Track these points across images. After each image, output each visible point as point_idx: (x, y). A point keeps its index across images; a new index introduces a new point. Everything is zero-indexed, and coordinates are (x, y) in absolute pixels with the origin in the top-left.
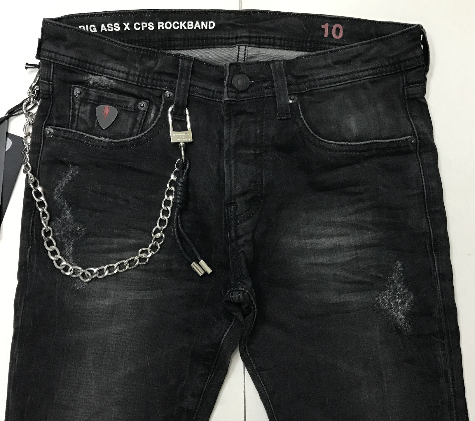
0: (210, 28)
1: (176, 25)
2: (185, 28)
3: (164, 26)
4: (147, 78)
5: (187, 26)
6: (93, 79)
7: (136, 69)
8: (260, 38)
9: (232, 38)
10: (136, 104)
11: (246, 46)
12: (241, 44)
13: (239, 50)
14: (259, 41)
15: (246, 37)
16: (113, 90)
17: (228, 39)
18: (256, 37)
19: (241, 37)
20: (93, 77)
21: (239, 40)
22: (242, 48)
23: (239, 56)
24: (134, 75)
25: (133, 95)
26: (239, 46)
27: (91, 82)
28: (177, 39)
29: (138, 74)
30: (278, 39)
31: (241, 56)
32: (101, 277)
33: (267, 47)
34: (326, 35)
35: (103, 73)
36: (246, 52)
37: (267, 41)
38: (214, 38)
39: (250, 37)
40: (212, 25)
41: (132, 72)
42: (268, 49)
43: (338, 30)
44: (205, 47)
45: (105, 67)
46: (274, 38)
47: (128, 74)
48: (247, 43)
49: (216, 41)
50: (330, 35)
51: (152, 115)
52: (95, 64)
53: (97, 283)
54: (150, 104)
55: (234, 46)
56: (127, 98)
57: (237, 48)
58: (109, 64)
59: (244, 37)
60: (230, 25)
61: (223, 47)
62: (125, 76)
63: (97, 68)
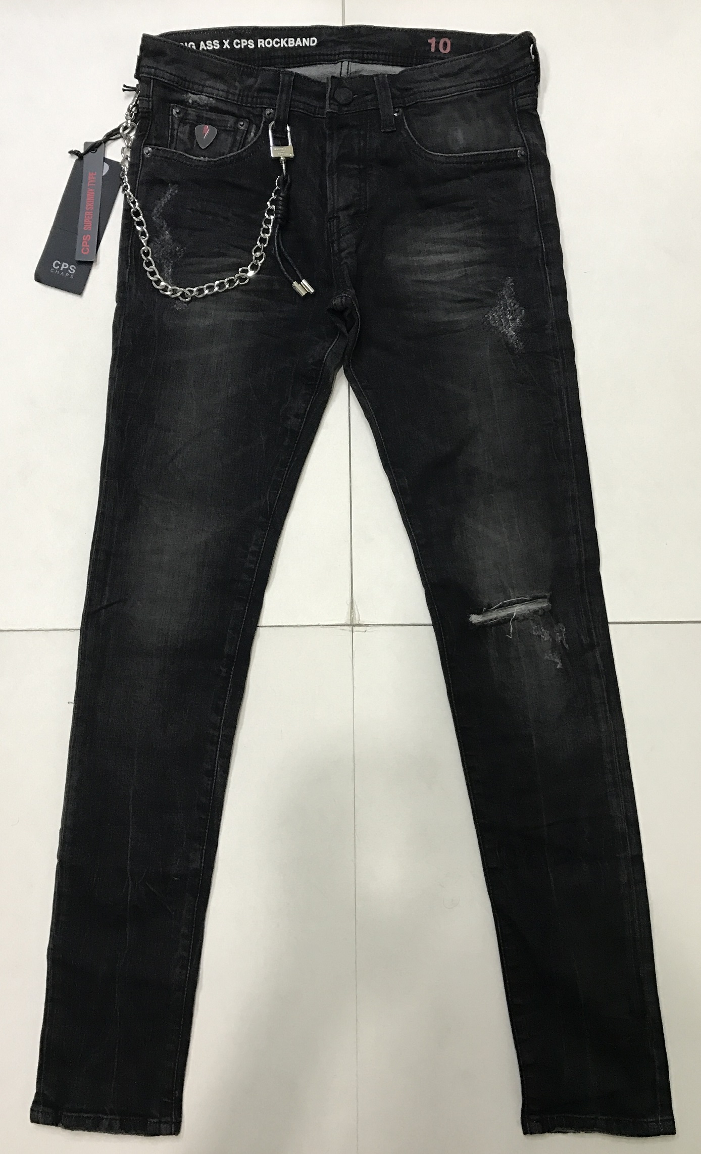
0: (312, 45)
1: (277, 43)
2: (286, 46)
3: (265, 44)
4: (248, 96)
5: (288, 44)
6: (192, 98)
7: (236, 87)
8: (363, 53)
9: (335, 55)
10: (236, 123)
11: (349, 62)
12: (344, 60)
13: (342, 66)
14: (363, 57)
15: (350, 52)
16: (213, 109)
17: (331, 55)
18: (359, 53)
19: (344, 53)
20: (192, 96)
21: (341, 56)
22: (345, 64)
23: (342, 71)
24: (234, 94)
25: (233, 114)
26: (342, 62)
27: (190, 101)
28: (278, 57)
29: (237, 92)
30: (382, 54)
31: (344, 71)
32: (201, 296)
33: (371, 62)
34: (433, 50)
35: (202, 92)
36: (349, 67)
37: (370, 56)
38: (316, 55)
39: (353, 53)
40: (314, 42)
41: (231, 91)
42: (372, 65)
43: (445, 44)
44: (306, 64)
45: (203, 86)
46: (379, 54)
47: (228, 92)
48: (349, 58)
49: (317, 57)
50: (437, 49)
51: (252, 134)
52: (194, 83)
53: (197, 303)
54: (250, 123)
55: (336, 62)
56: (227, 117)
57: (340, 63)
58: (208, 83)
59: (347, 53)
60: (333, 41)
61: (325, 64)
62: (224, 94)
63: (196, 86)
